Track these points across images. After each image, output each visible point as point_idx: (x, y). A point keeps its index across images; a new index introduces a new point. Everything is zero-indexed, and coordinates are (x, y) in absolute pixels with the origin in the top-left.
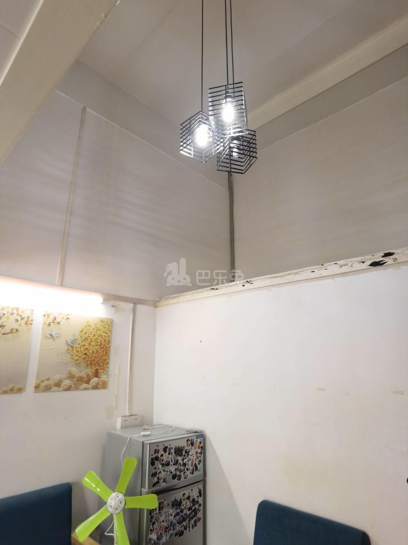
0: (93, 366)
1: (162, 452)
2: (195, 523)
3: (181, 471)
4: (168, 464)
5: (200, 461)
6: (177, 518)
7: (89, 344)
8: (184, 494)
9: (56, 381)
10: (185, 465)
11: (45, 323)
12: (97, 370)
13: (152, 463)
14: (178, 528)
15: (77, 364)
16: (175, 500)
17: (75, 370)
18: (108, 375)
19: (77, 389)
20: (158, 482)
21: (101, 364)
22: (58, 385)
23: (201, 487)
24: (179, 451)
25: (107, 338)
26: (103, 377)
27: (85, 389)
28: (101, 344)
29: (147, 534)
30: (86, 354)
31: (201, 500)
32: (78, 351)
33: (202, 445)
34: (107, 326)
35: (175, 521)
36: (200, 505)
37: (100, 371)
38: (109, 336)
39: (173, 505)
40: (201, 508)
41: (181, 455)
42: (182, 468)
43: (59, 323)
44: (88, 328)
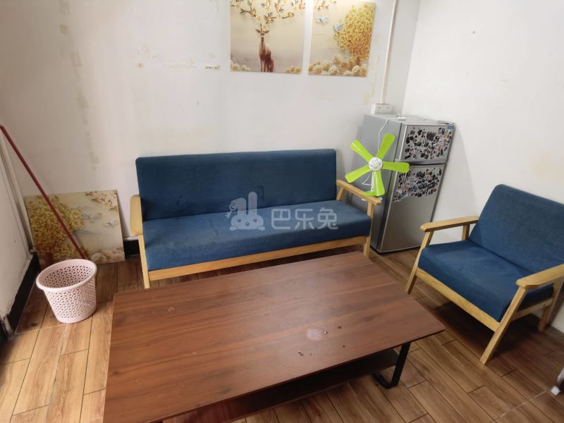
0: (355, 54)
1: (416, 134)
2: (432, 191)
3: (429, 152)
4: (420, 145)
5: (446, 148)
6: (419, 184)
7: (354, 31)
8: (428, 170)
9: (325, 66)
10: (433, 148)
11: (315, 7)
12: (358, 58)
13: (408, 141)
14: (419, 191)
15: (342, 51)
16: (420, 173)
17: (340, 57)
18: (368, 64)
19: (341, 74)
20: (409, 156)
21: (363, 52)
22: (326, 69)
23: (442, 168)
24: (430, 136)
25: (369, 26)
26: (364, 66)
27: (348, 75)
28: (364, 32)
29: (395, 190)
30: (350, 41)
31: (439, 178)
32: (343, 38)
33: (451, 135)
34: (370, 12)
35: (416, 186)
36: (438, 181)
37: (362, 59)
38: (371, 24)
39: (418, 175)
40: (439, 183)
41: (432, 140)
42: (430, 150)
43: (327, 7)
44: (353, 14)
